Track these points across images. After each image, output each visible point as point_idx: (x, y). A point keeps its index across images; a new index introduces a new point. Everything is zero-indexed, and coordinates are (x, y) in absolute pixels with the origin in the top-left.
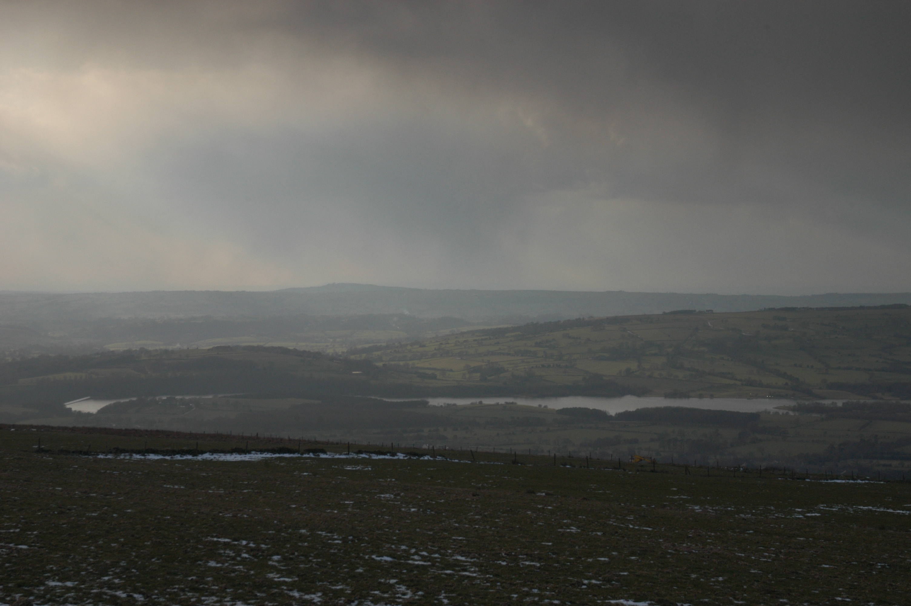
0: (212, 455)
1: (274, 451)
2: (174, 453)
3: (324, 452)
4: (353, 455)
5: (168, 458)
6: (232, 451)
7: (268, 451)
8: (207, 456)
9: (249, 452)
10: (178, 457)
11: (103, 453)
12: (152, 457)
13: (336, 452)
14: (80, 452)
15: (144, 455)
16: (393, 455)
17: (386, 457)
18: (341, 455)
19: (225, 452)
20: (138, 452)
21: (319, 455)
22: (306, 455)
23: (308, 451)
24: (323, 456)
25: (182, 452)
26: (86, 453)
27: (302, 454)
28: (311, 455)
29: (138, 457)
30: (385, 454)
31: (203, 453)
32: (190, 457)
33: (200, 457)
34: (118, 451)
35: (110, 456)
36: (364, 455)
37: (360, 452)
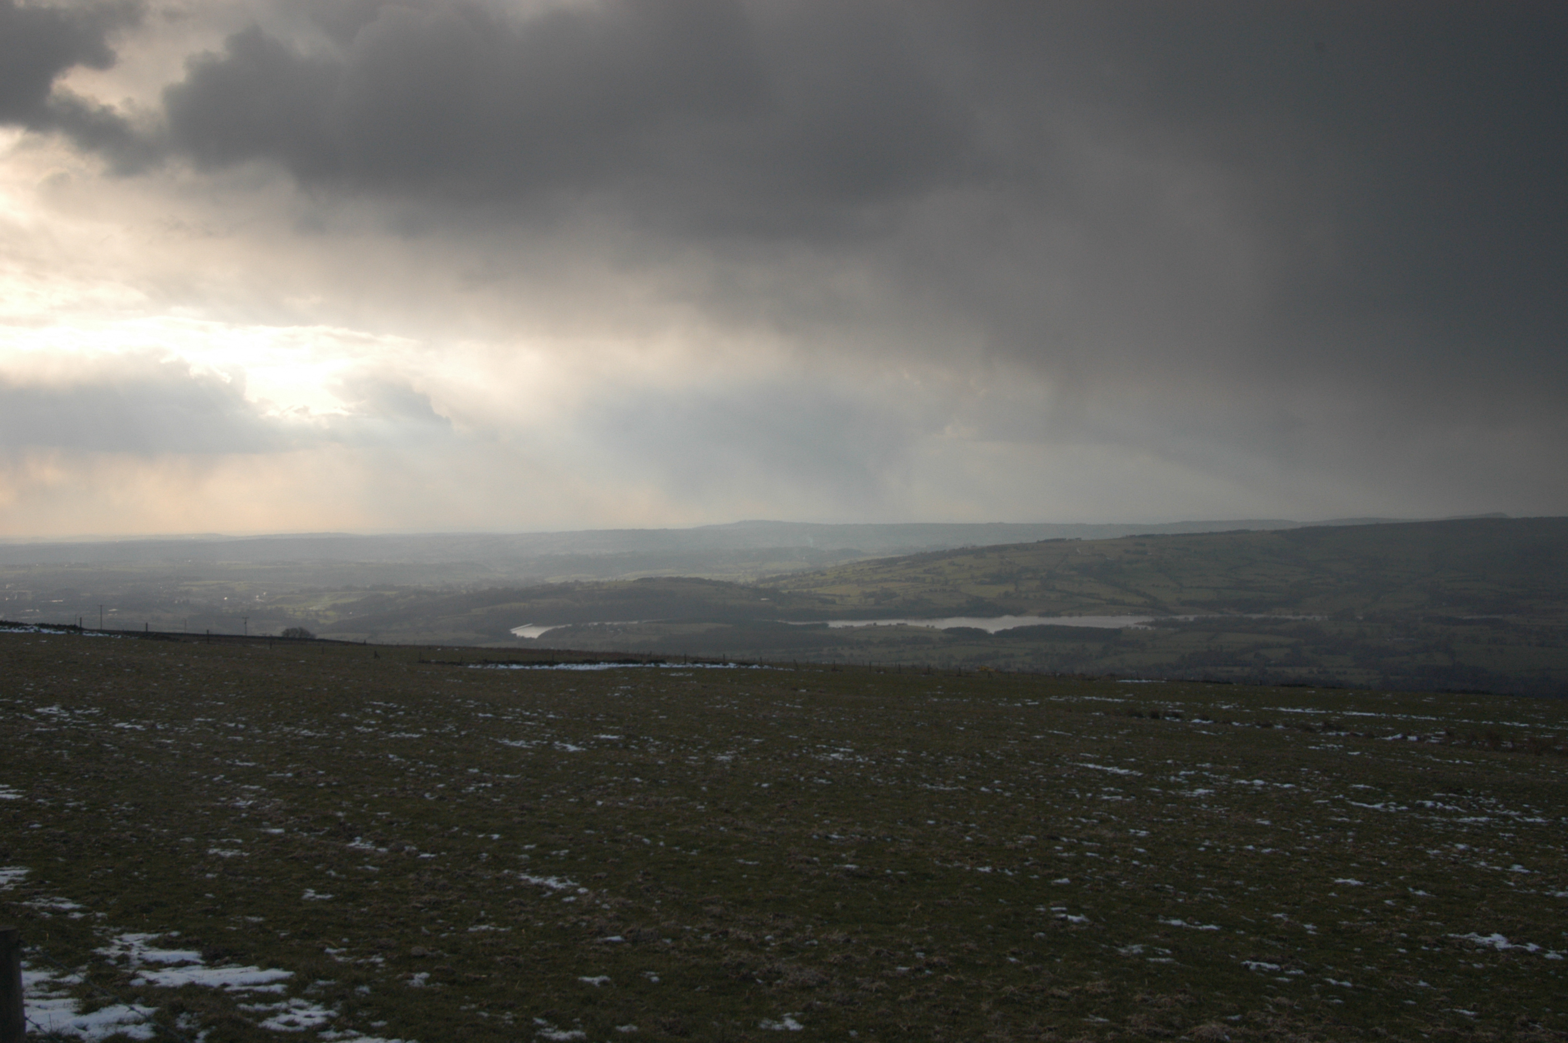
0: (566, 665)
1: (620, 662)
2: (534, 663)
3: (664, 662)
4: (690, 665)
5: (528, 668)
6: (583, 662)
7: (615, 662)
8: (562, 666)
9: (598, 663)
10: (537, 667)
11: (473, 663)
12: (515, 667)
13: (675, 663)
14: (454, 663)
15: (507, 665)
16: (725, 664)
17: (719, 666)
18: (678, 664)
19: (577, 663)
20: (503, 663)
21: (659, 665)
22: (648, 665)
23: (650, 662)
24: (662, 666)
25: (541, 663)
26: (459, 664)
27: (644, 664)
28: (653, 665)
29: (502, 667)
30: (718, 663)
31: (558, 663)
32: (546, 667)
33: (555, 667)
34: (486, 662)
35: (479, 667)
36: (699, 665)
37: (696, 662)
